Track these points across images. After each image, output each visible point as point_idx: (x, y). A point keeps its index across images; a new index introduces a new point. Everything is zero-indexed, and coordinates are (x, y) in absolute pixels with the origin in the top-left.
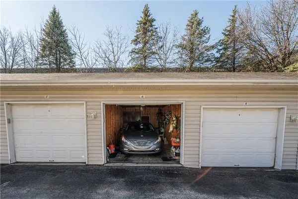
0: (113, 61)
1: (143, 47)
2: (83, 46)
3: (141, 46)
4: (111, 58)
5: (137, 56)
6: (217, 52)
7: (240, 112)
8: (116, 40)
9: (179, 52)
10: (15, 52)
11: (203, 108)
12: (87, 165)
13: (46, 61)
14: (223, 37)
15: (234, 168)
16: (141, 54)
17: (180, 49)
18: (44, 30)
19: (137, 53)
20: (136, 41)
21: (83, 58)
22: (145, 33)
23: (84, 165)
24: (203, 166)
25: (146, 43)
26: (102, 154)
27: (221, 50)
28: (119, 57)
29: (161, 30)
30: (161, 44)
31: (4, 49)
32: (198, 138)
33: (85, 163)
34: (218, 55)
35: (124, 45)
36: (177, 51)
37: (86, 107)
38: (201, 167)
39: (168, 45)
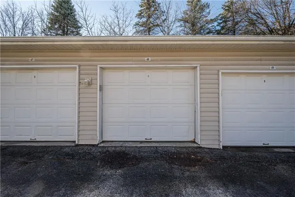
0: (118, 33)
1: (147, 21)
2: (89, 18)
3: (145, 19)
4: (117, 30)
5: (142, 28)
6: (218, 25)
7: (265, 77)
8: (121, 15)
9: (181, 25)
10: (25, 25)
11: (222, 73)
12: (77, 145)
13: (54, 33)
14: (222, 11)
15: (262, 147)
16: (145, 27)
17: (182, 23)
18: (53, 6)
19: (142, 26)
20: (140, 15)
21: (89, 29)
22: (149, 9)
23: (73, 145)
24: (225, 145)
25: (149, 17)
26: (96, 130)
27: (221, 23)
28: (124, 30)
29: (164, 5)
30: (164, 18)
31: (14, 22)
32: (217, 109)
33: (75, 142)
34: (218, 28)
35: (129, 19)
36: (179, 25)
37: (79, 72)
38: (223, 146)
39: (170, 19)
